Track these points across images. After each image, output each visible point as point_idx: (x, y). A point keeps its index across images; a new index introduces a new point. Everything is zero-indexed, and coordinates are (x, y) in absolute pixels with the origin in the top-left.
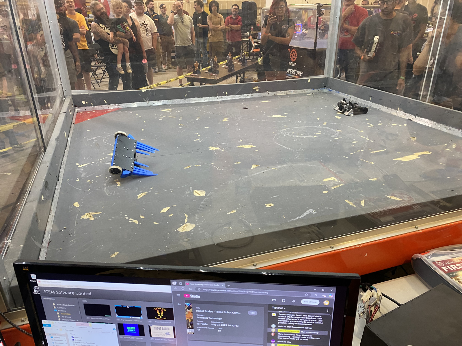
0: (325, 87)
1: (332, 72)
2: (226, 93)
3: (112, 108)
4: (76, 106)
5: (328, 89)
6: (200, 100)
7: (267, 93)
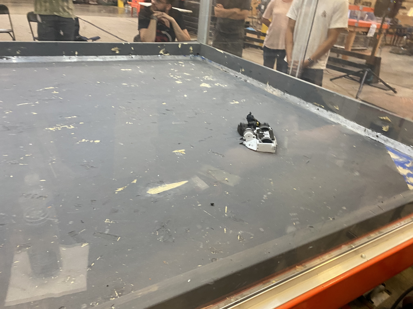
0: (198, 54)
5: (201, 57)
7: (129, 56)
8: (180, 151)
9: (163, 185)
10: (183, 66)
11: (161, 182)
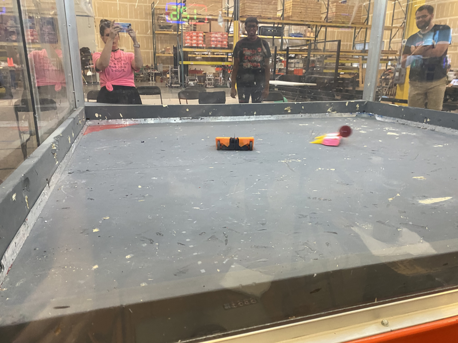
0: (364, 111)
1: (372, 95)
2: (255, 114)
3: (128, 123)
4: (87, 119)
5: (368, 113)
6: (226, 119)
7: (299, 115)
8: (419, 177)
9: (430, 199)
10: (355, 121)
11: (425, 197)
